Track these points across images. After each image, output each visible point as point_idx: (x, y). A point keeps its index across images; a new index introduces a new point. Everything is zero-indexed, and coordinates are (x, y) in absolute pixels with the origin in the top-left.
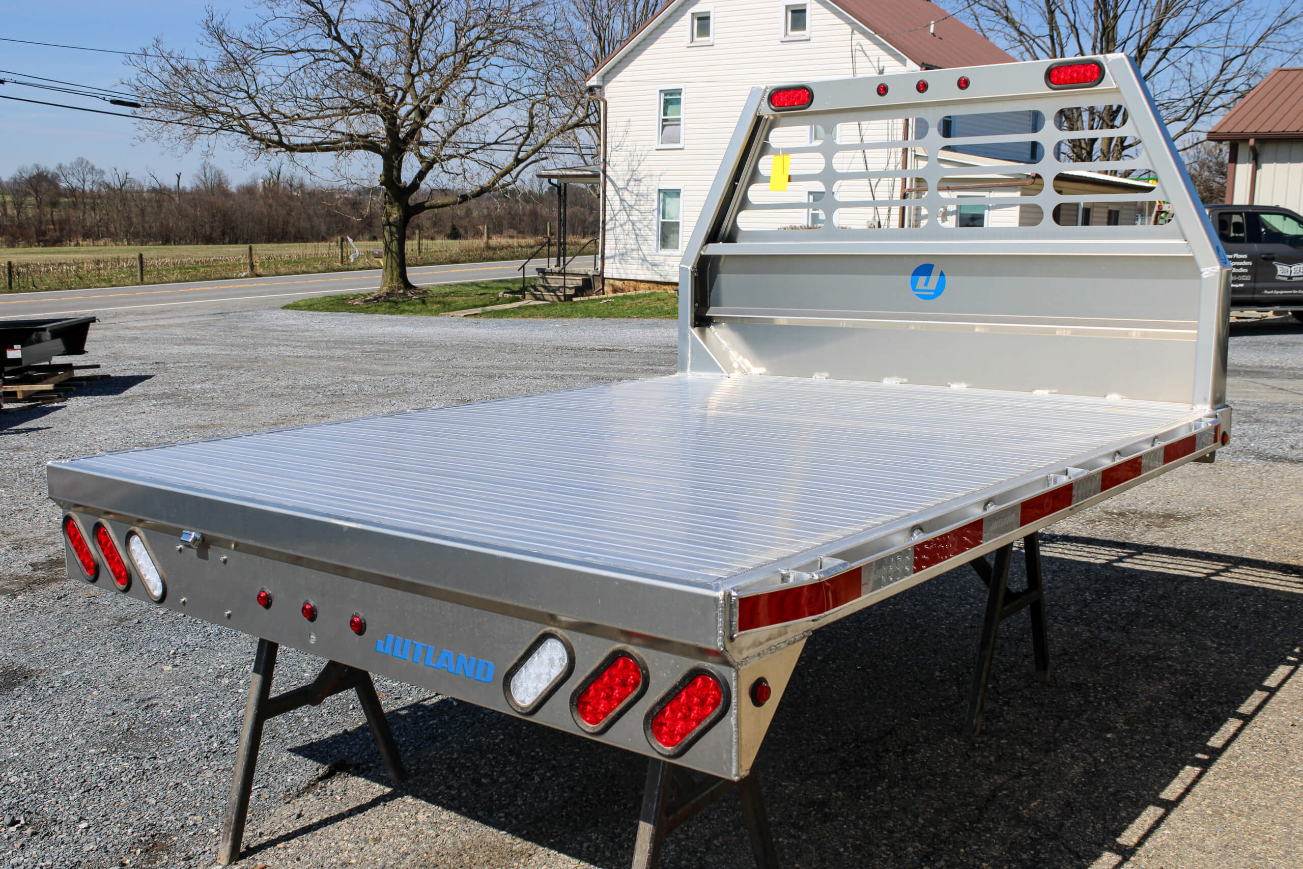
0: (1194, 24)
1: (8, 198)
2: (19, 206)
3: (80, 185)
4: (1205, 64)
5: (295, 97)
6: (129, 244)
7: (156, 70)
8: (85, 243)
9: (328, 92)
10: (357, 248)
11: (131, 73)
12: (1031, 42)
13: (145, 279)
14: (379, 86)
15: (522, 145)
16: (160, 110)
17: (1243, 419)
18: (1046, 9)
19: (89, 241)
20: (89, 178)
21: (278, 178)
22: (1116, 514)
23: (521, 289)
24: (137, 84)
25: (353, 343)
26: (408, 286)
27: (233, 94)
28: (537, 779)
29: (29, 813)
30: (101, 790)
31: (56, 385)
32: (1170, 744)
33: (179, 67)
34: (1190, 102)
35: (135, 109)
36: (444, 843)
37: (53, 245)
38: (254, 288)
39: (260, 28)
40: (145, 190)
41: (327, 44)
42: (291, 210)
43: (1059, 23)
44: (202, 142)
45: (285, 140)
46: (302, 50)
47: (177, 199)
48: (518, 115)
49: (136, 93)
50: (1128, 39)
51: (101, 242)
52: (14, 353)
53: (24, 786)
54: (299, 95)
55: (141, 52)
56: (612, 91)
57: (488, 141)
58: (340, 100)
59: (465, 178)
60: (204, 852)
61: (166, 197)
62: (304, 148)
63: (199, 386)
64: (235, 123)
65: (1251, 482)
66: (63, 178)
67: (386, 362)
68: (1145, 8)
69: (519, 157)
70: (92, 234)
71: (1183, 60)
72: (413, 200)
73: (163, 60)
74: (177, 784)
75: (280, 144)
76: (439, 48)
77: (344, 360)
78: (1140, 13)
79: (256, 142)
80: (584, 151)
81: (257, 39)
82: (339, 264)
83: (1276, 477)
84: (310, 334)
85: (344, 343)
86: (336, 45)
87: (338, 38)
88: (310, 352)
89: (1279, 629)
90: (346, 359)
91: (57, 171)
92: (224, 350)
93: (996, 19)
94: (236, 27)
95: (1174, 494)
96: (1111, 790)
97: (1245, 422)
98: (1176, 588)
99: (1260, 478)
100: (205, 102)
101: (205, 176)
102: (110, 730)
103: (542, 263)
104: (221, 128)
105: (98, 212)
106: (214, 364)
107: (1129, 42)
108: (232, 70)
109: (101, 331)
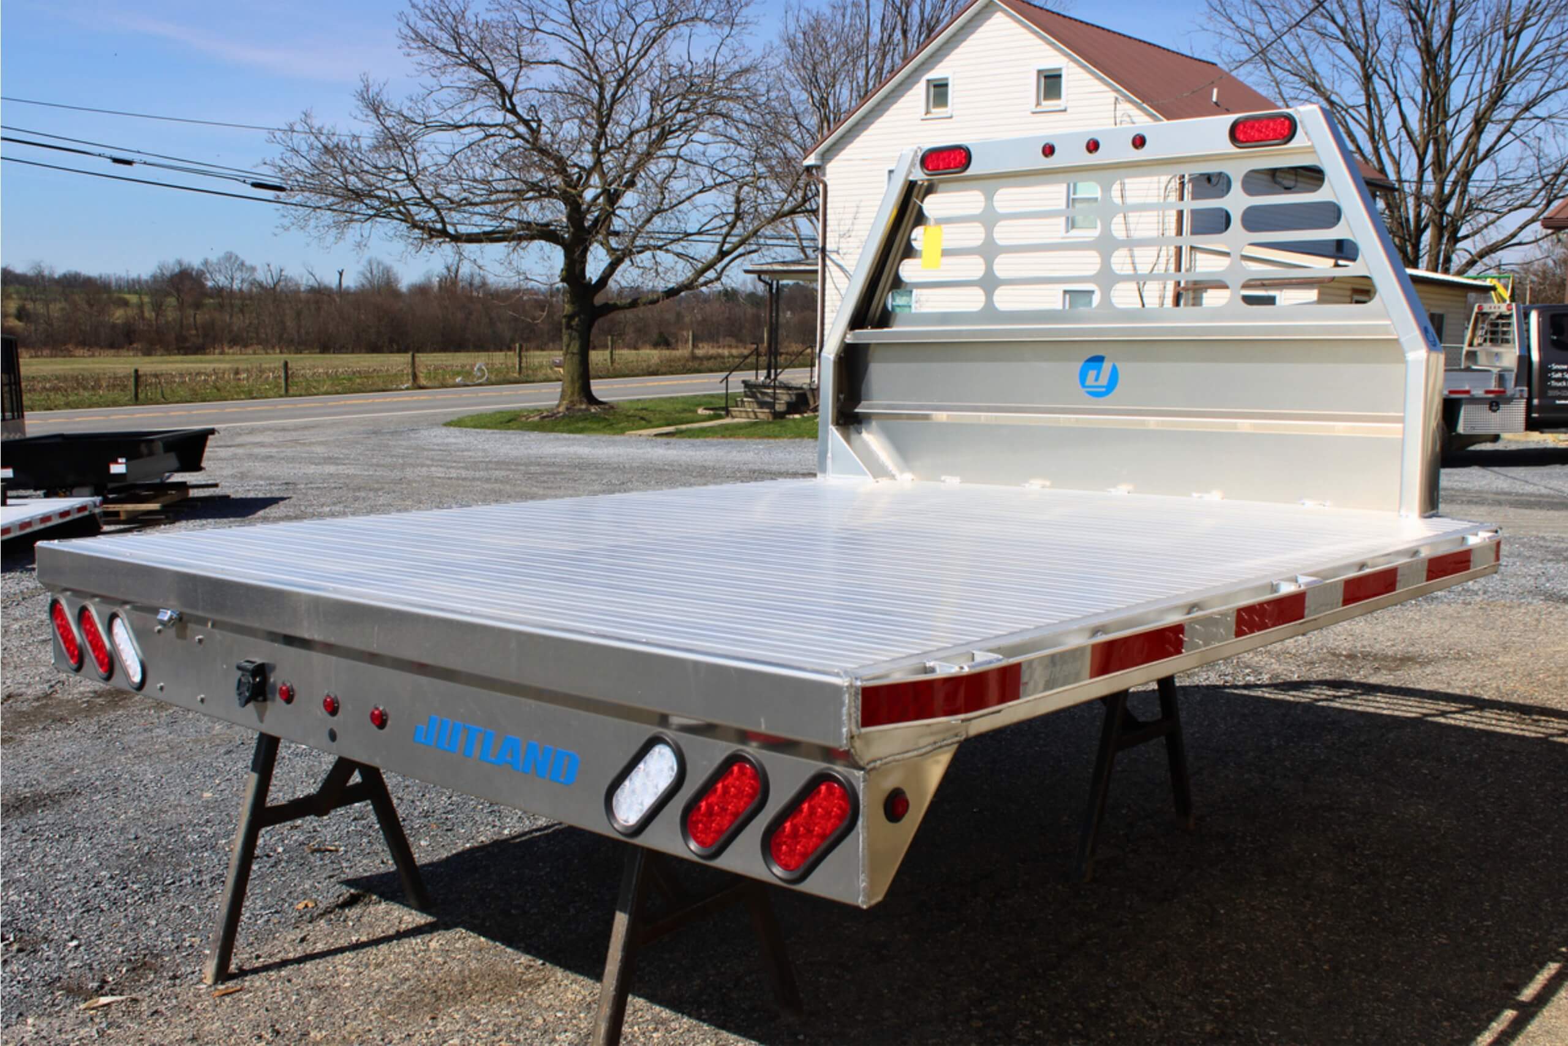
0: (1545, 90)
1: (146, 299)
2: (158, 307)
3: (227, 283)
4: (1559, 138)
5: (461, 178)
6: (281, 352)
7: (304, 148)
8: (231, 351)
9: (498, 174)
10: (538, 358)
11: (275, 153)
12: (1343, 113)
13: (291, 392)
14: (561, 165)
15: (728, 234)
16: (307, 194)
17: (1550, 557)
18: (1360, 73)
19: (237, 349)
20: (238, 275)
21: (456, 276)
22: (1345, 656)
23: (722, 407)
24: (282, 164)
25: (517, 464)
26: (592, 400)
27: (391, 176)
28: (572, 911)
29: (21, 930)
30: (102, 911)
31: (164, 507)
32: (1307, 897)
33: (330, 145)
34: (1539, 184)
35: (278, 193)
36: (451, 970)
37: (195, 353)
38: (415, 401)
39: (423, 100)
40: (302, 289)
41: (499, 117)
42: (470, 314)
43: (1378, 91)
44: (354, 232)
45: (450, 229)
46: (471, 125)
47: (338, 300)
48: (722, 200)
49: (280, 175)
50: (1464, 107)
51: (250, 351)
52: (118, 468)
53: (22, 905)
54: (464, 176)
55: (287, 128)
56: (836, 173)
57: (689, 231)
58: (514, 182)
59: (657, 273)
60: (193, 973)
61: (325, 298)
62: (471, 238)
63: (328, 509)
64: (392, 209)
65: (1525, 624)
66: (208, 275)
67: (550, 485)
68: (1485, 72)
69: (724, 249)
70: (239, 341)
71: (1530, 133)
72: (599, 299)
73: (312, 138)
74: (184, 907)
75: (444, 233)
76: (635, 122)
77: (502, 482)
78: (1478, 78)
79: (416, 231)
80: (805, 243)
81: (418, 112)
82: (516, 375)
83: (1558, 620)
84: (470, 454)
85: (508, 464)
86: (510, 118)
87: (513, 111)
88: (464, 473)
89: (1489, 780)
90: (506, 481)
91: (202, 268)
92: (368, 470)
93: (1301, 85)
94: (396, 99)
95: (1424, 635)
96: (1220, 942)
97: (1550, 560)
98: (1383, 735)
99: (1537, 620)
100: (360, 185)
101: (371, 273)
102: (129, 852)
103: (750, 376)
104: (375, 215)
105: (247, 316)
106: (351, 486)
107: (1464, 111)
108: (388, 148)
109: (232, 449)
